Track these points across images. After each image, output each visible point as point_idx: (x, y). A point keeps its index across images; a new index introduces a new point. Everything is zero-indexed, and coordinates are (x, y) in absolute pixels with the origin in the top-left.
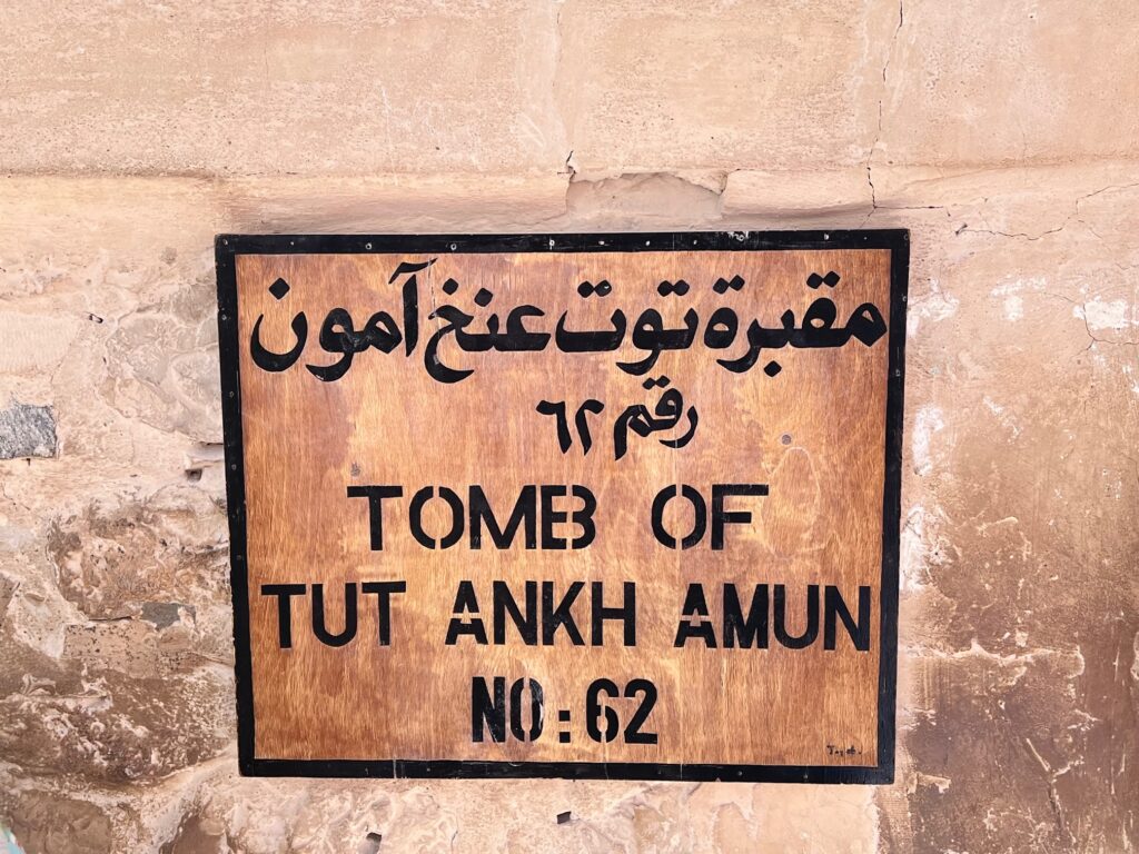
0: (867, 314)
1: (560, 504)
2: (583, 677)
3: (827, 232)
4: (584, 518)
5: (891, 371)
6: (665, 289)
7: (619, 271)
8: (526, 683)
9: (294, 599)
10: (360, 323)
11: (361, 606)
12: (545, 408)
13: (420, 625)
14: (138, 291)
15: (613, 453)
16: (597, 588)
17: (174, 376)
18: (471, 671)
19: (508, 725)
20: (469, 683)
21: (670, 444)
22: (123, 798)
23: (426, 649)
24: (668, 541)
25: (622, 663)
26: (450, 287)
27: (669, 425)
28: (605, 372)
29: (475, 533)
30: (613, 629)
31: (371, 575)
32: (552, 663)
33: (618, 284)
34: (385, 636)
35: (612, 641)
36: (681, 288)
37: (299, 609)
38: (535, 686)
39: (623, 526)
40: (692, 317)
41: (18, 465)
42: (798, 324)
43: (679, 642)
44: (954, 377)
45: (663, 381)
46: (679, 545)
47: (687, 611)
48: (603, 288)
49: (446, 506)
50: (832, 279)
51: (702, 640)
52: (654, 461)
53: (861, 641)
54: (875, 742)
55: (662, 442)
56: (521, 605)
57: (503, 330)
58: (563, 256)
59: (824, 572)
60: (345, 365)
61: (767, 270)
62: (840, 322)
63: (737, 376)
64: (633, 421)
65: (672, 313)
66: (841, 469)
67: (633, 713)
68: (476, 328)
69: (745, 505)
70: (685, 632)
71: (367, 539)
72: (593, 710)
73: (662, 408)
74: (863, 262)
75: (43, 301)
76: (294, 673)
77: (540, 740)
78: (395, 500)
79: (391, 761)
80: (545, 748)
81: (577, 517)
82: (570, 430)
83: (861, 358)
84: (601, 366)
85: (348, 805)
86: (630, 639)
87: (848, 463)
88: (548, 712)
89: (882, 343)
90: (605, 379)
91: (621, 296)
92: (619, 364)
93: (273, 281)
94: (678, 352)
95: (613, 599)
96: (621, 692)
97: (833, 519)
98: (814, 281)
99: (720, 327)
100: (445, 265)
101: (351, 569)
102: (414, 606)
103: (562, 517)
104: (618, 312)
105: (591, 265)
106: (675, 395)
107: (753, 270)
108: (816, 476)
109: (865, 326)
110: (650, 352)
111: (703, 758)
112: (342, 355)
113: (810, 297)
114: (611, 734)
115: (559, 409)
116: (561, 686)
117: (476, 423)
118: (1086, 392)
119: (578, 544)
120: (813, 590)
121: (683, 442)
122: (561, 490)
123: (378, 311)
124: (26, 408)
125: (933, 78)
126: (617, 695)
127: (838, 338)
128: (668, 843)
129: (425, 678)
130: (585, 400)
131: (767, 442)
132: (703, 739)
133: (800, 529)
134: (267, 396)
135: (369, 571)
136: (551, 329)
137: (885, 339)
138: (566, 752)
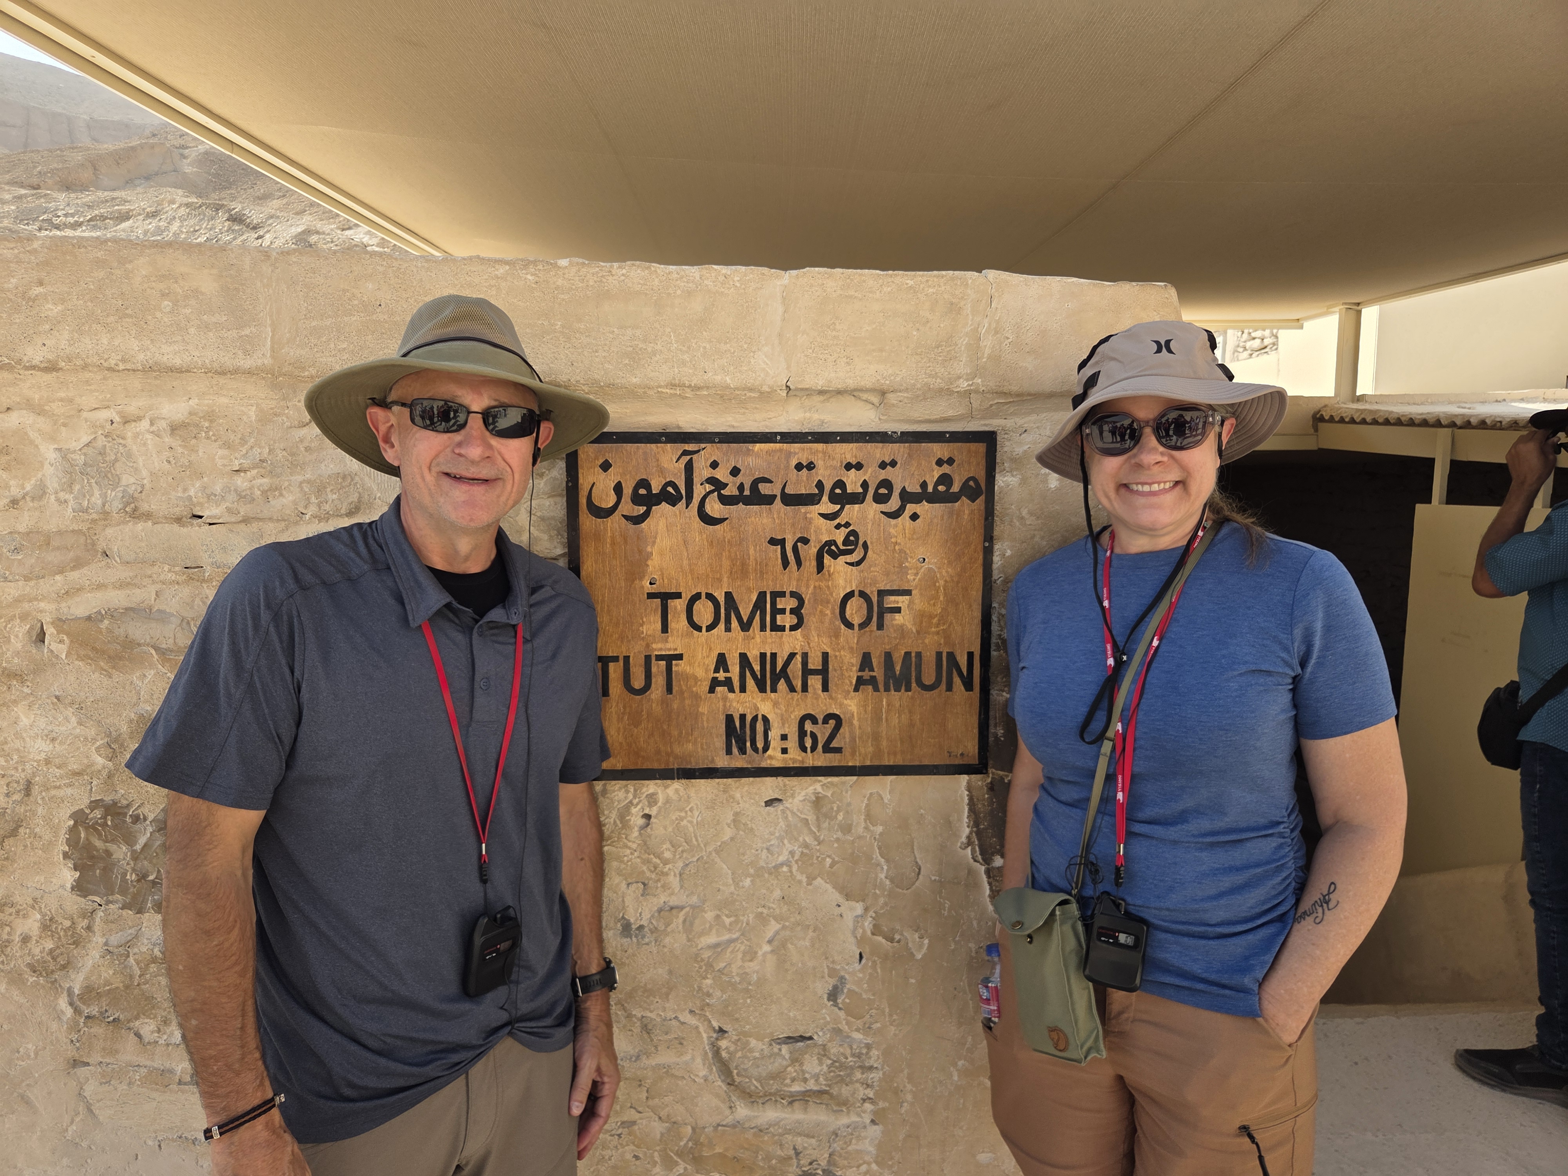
0: (971, 483)
1: (780, 603)
2: (797, 713)
3: (947, 432)
4: (797, 612)
5: (986, 519)
6: (848, 467)
7: (820, 455)
8: (760, 717)
9: (612, 665)
10: (656, 489)
11: (654, 669)
12: (773, 542)
13: (691, 682)
15: (816, 570)
16: (805, 656)
18: (724, 710)
19: (748, 744)
20: (722, 718)
21: (852, 564)
23: (697, 697)
24: (849, 625)
25: (820, 704)
26: (714, 465)
27: (850, 552)
28: (811, 518)
29: (728, 621)
30: (815, 682)
31: (661, 649)
32: (776, 704)
33: (819, 463)
34: (669, 690)
35: (815, 689)
36: (859, 466)
37: (615, 672)
38: (765, 720)
39: (821, 616)
40: (865, 485)
42: (930, 489)
43: (856, 689)
44: (1017, 524)
45: (847, 525)
46: (856, 627)
47: (861, 669)
48: (811, 466)
49: (710, 605)
50: (950, 462)
51: (870, 687)
52: (842, 576)
53: (968, 686)
54: (977, 747)
55: (846, 563)
56: (757, 668)
57: (747, 492)
58: (785, 446)
59: (946, 643)
60: (645, 516)
62: (955, 488)
63: (893, 522)
64: (829, 549)
65: (853, 481)
66: (955, 579)
67: (827, 735)
68: (731, 490)
69: (898, 602)
70: (860, 683)
71: (659, 626)
72: (802, 733)
73: (846, 542)
74: (969, 451)
76: (611, 712)
77: (769, 752)
78: (677, 601)
79: (673, 769)
80: (770, 757)
81: (792, 611)
82: (789, 555)
83: (969, 510)
84: (808, 515)
85: (630, 797)
86: (825, 688)
87: (960, 575)
88: (774, 734)
89: (981, 500)
90: (810, 523)
91: (821, 472)
92: (820, 514)
93: (601, 461)
94: (857, 506)
95: (815, 663)
96: (820, 721)
97: (951, 610)
98: (940, 463)
99: (882, 491)
100: (712, 451)
101: (647, 646)
102: (688, 669)
103: (783, 611)
104: (820, 481)
105: (801, 452)
106: (854, 533)
107: (903, 456)
108: (941, 583)
109: (971, 491)
110: (839, 506)
111: (871, 761)
112: (645, 508)
113: (937, 472)
114: (814, 748)
115: (782, 542)
116: (782, 719)
117: (729, 551)
119: (793, 628)
120: (939, 655)
121: (858, 563)
122: (782, 594)
123: (668, 480)
125: (1010, 340)
126: (817, 723)
127: (954, 498)
128: (836, 817)
129: (694, 714)
130: (800, 535)
131: (911, 562)
132: (871, 749)
133: (931, 617)
134: (598, 537)
135: (660, 647)
136: (777, 492)
137: (982, 498)
138: (784, 760)
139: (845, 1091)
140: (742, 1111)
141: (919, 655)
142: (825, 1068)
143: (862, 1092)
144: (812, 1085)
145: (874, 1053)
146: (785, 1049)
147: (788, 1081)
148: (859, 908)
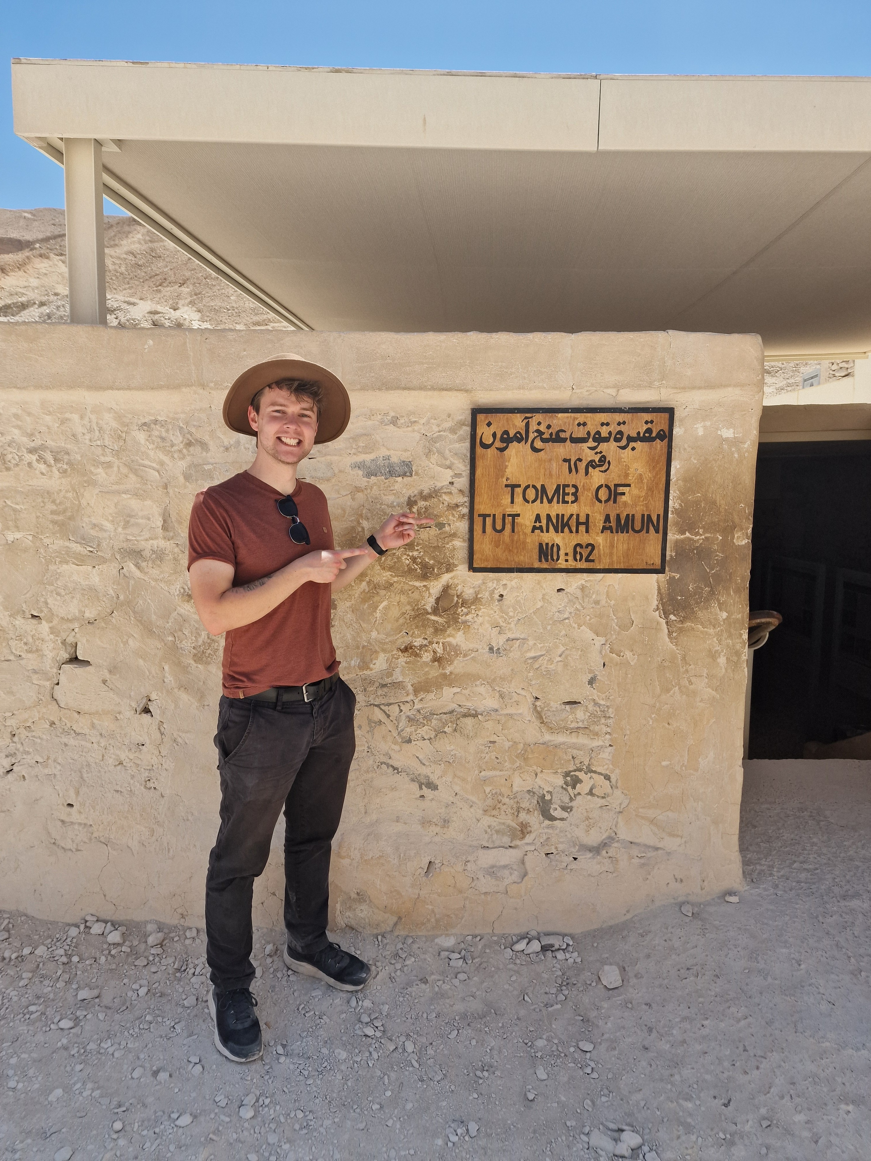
0: (662, 433)
1: (567, 490)
2: (573, 543)
3: (651, 408)
4: (575, 494)
5: (668, 449)
6: (603, 424)
7: (589, 419)
8: (555, 544)
9: (487, 519)
10: (511, 435)
11: (506, 521)
12: (565, 460)
13: (524, 527)
14: (438, 426)
15: (584, 474)
16: (578, 515)
17: (447, 452)
18: (538, 541)
19: (549, 557)
20: (537, 544)
22: (425, 583)
23: (526, 534)
24: (600, 501)
25: (583, 538)
26: (539, 424)
27: (602, 466)
28: (583, 450)
29: (542, 498)
30: (582, 528)
32: (564, 538)
33: (589, 423)
34: (513, 531)
35: (582, 532)
36: (608, 424)
37: (489, 522)
38: (558, 545)
39: (586, 496)
40: (610, 433)
41: (399, 479)
42: (642, 435)
43: (602, 532)
44: (683, 452)
45: (601, 452)
46: (603, 502)
47: (605, 522)
48: (584, 424)
49: (534, 491)
50: (652, 422)
51: (609, 531)
52: (597, 477)
53: (657, 531)
54: (660, 561)
55: (600, 471)
56: (554, 521)
57: (554, 437)
58: (573, 414)
59: (646, 510)
60: (506, 448)
61: (632, 420)
62: (654, 435)
63: (623, 451)
64: (591, 464)
65: (604, 432)
66: (652, 479)
67: (588, 553)
68: (546, 436)
69: (623, 490)
70: (604, 529)
71: (510, 500)
72: (575, 552)
73: (600, 461)
74: (661, 417)
75: (410, 429)
76: (486, 542)
77: (559, 562)
78: (518, 488)
79: (514, 568)
80: (560, 564)
81: (573, 494)
82: (572, 467)
83: (659, 445)
84: (582, 448)
85: (495, 585)
86: (587, 531)
87: (655, 477)
88: (562, 553)
91: (589, 427)
92: (588, 447)
93: (487, 422)
94: (605, 444)
95: (582, 519)
97: (650, 493)
98: (647, 422)
99: (618, 436)
100: (538, 417)
101: (504, 510)
102: (522, 521)
103: (568, 494)
104: (589, 431)
105: (581, 417)
106: (604, 457)
107: (629, 419)
108: (645, 481)
109: (661, 436)
110: (597, 444)
111: (609, 566)
112: (506, 444)
113: (645, 427)
114: (581, 560)
115: (569, 461)
116: (566, 546)
117: (544, 464)
118: (721, 456)
119: (573, 502)
120: (643, 516)
121: (605, 471)
122: (568, 486)
123: (517, 431)
124: (404, 462)
125: (679, 362)
126: (583, 548)
127: (653, 440)
128: (592, 597)
129: (524, 543)
130: (578, 458)
131: (632, 470)
132: (608, 561)
133: (639, 497)
134: (483, 456)
135: (510, 510)
136: (568, 436)
137: (667, 440)
138: (566, 565)
139: (596, 728)
140: (548, 737)
141: (633, 515)
142: (587, 717)
143: (605, 729)
144: (580, 725)
145: (610, 710)
146: (567, 706)
147: (569, 722)
148: (602, 640)
